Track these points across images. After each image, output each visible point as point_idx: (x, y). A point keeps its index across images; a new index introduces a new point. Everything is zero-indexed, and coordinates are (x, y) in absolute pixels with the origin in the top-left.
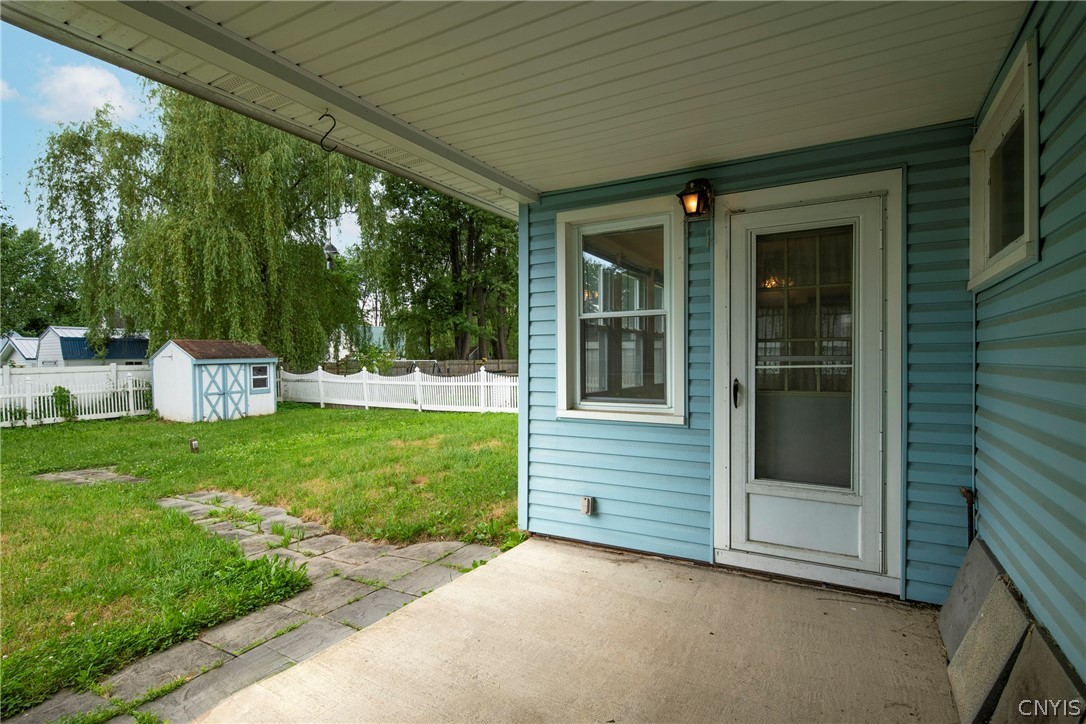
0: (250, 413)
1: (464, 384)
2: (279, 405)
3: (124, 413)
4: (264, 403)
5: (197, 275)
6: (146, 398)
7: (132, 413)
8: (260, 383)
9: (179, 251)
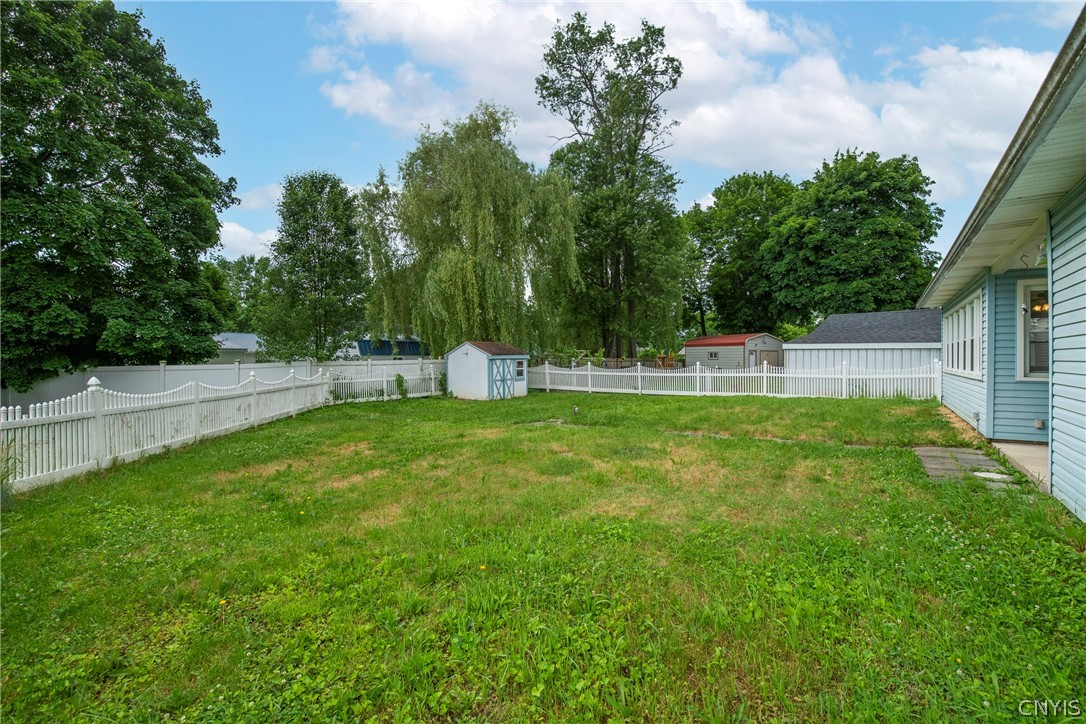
0: (516, 395)
1: (677, 375)
2: (530, 391)
3: (429, 394)
4: (520, 388)
5: (482, 295)
6: (443, 383)
7: (434, 394)
8: (520, 373)
9: (470, 276)
